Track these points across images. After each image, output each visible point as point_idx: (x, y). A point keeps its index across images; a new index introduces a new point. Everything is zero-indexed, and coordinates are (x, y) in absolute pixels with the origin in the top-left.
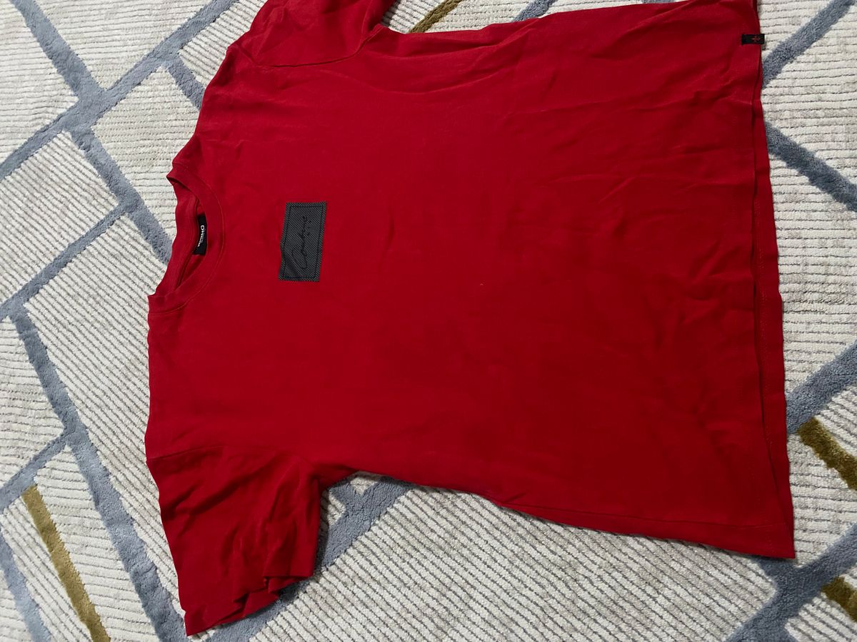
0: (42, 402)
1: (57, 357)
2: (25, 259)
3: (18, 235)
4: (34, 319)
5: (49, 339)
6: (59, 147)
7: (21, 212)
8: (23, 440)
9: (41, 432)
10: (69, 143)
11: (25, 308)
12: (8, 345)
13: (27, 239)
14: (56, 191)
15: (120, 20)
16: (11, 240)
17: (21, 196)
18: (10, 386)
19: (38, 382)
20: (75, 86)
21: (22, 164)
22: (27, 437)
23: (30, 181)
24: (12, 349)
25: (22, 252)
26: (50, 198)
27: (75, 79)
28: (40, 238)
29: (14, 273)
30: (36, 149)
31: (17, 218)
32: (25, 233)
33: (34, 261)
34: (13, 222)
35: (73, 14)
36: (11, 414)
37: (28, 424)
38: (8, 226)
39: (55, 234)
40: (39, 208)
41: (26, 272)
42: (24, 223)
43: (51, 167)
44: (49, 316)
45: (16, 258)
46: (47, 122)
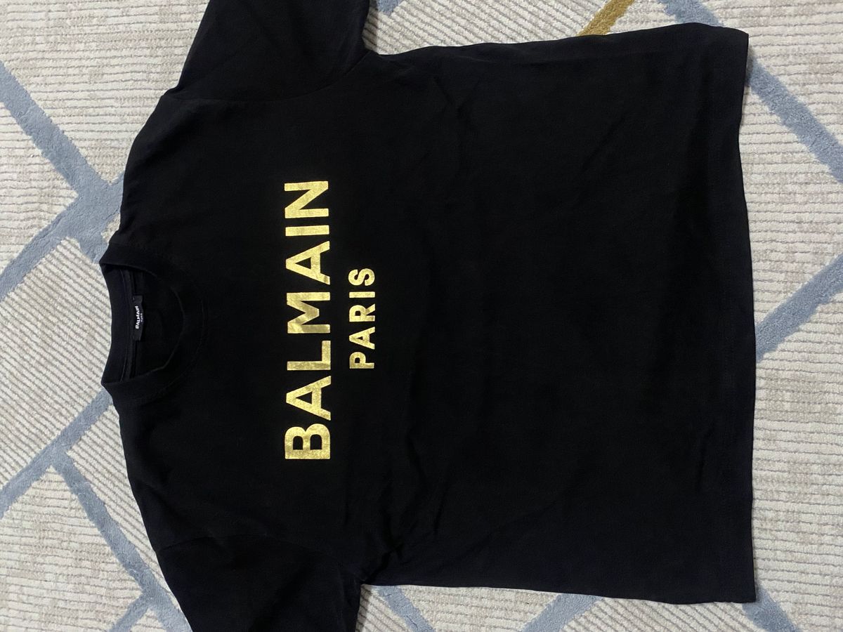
0: (113, 563)
1: (118, 514)
2: (56, 398)
3: (41, 368)
4: (83, 470)
5: (106, 495)
6: (67, 259)
7: (38, 341)
8: (101, 603)
9: (118, 596)
10: (79, 254)
11: (69, 457)
12: (59, 499)
13: (53, 373)
14: (76, 316)
15: (110, 86)
16: (34, 375)
17: (33, 320)
18: (72, 545)
19: (103, 541)
20: (70, 176)
21: (25, 278)
22: (104, 600)
23: (40, 301)
24: (66, 503)
25: (50, 389)
26: (70, 324)
27: (69, 167)
28: (70, 374)
29: (46, 415)
30: (37, 258)
31: (35, 347)
32: (49, 367)
33: (66, 402)
34: (31, 352)
35: (45, 72)
36: (81, 575)
37: (102, 587)
38: (27, 357)
39: (86, 371)
40: (59, 336)
41: (61, 414)
42: (46, 355)
43: (63, 285)
44: (100, 468)
45: (45, 397)
46: (45, 224)
